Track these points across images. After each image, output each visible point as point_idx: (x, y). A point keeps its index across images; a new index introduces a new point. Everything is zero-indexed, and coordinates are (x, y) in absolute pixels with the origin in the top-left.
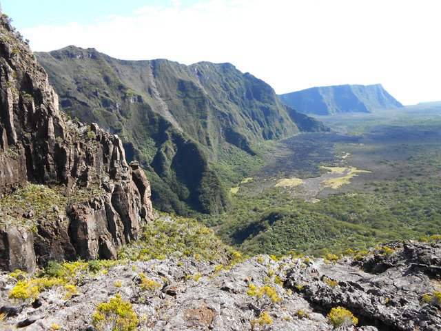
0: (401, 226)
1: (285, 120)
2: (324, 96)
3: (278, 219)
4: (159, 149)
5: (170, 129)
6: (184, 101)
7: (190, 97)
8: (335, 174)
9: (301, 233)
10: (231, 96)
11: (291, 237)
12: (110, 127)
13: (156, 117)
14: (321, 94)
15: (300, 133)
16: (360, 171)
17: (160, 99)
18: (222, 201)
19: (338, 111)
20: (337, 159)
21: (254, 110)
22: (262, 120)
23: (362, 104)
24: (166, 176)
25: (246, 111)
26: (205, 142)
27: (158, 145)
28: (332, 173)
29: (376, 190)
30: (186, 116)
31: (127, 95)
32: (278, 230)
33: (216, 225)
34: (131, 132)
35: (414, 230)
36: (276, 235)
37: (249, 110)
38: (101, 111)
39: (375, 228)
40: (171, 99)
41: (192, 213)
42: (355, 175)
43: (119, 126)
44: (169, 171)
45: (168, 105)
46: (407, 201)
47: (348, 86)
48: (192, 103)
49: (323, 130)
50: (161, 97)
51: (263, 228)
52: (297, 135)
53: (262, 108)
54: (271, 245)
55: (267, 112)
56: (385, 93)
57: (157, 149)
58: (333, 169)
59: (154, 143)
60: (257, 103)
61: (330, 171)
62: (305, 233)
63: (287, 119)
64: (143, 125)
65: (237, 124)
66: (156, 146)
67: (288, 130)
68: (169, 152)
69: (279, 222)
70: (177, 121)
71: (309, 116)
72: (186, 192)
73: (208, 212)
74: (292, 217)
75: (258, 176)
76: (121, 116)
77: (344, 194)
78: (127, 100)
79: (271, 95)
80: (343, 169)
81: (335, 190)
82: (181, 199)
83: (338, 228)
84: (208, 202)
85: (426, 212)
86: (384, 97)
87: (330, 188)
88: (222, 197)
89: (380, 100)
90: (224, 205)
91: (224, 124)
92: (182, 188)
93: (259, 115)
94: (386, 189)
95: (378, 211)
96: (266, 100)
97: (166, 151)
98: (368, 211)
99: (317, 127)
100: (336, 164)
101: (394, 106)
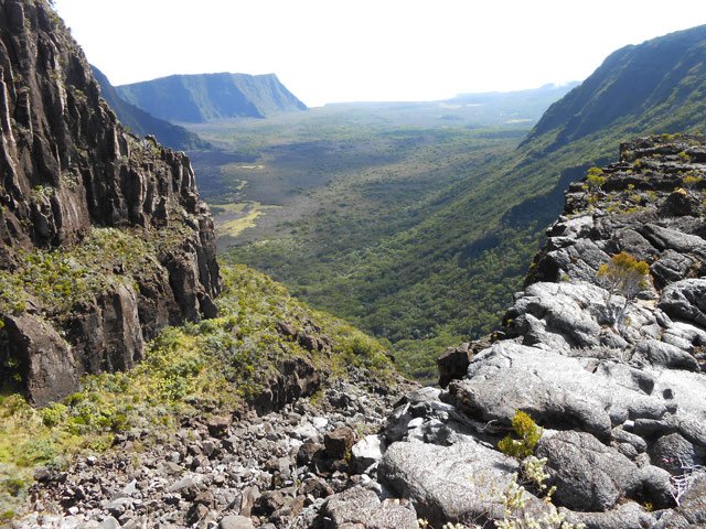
0: (335, 276)
2: (192, 91)
8: (230, 214)
14: (186, 86)
16: (266, 207)
19: (216, 116)
20: (229, 191)
23: (252, 105)
28: (226, 213)
29: (293, 232)
35: (351, 278)
39: (302, 284)
42: (260, 213)
46: (334, 242)
47: (227, 75)
49: (199, 146)
56: (282, 88)
58: (227, 208)
61: (223, 210)
77: (250, 243)
80: (242, 206)
81: (235, 239)
85: (361, 254)
86: (282, 94)
87: (228, 237)
89: (277, 99)
94: (306, 228)
95: (302, 261)
98: (289, 262)
99: (189, 143)
100: (230, 199)
101: (295, 108)
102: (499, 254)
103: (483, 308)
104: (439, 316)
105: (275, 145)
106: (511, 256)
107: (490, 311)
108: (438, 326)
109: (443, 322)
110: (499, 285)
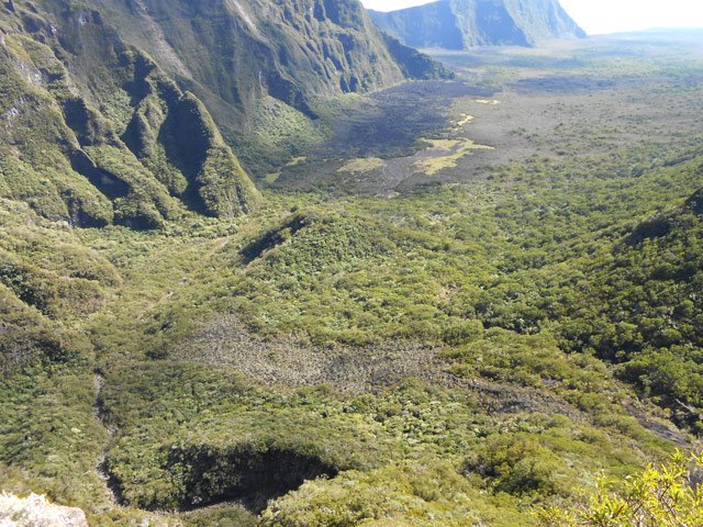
1: (380, 58)
2: (459, 16)
3: (303, 225)
4: (137, 110)
5: (153, 74)
6: (193, 23)
7: (203, 16)
8: (437, 150)
9: (334, 247)
10: (287, 14)
11: (317, 254)
12: (41, 70)
13: (129, 52)
14: (453, 12)
15: (404, 81)
16: (477, 147)
17: (147, 17)
18: (239, 197)
19: (480, 43)
20: (449, 125)
21: (328, 40)
22: (341, 57)
23: (520, 31)
24: (147, 156)
25: (312, 42)
26: (231, 95)
27: (135, 104)
28: (433, 149)
29: (490, 178)
30: (197, 51)
31: (71, 9)
32: (300, 243)
33: (224, 235)
34: (85, 78)
36: (295, 251)
37: (318, 39)
38: (22, 40)
40: (168, 19)
41: (189, 216)
42: (467, 153)
43: (58, 67)
44: (153, 147)
45: (163, 29)
48: (206, 25)
49: (442, 76)
50: (150, 13)
51: (281, 240)
52: (399, 84)
53: (342, 37)
54: (284, 267)
55: (348, 43)
57: (133, 110)
58: (436, 143)
59: (127, 99)
60: (333, 26)
61: (431, 146)
62: (340, 248)
63: (384, 56)
64: (107, 66)
65: (295, 64)
66: (132, 104)
67: (384, 76)
68: (152, 115)
69: (304, 230)
70: (181, 58)
71: (421, 51)
72: (182, 182)
73: (214, 214)
74: (325, 222)
75: (315, 153)
76: (61, 50)
77: (439, 184)
78: (71, 20)
79: (356, 14)
80: (453, 142)
81: (428, 177)
82: (173, 193)
83: (393, 239)
84: (214, 199)
85: (541, 214)
86: (559, 20)
87: (423, 174)
88: (238, 190)
89: (552, 24)
90: (242, 203)
91: (266, 65)
92: (174, 176)
93: (335, 49)
94: (505, 175)
96: (349, 22)
97: (147, 114)
99: (433, 72)
100: (445, 135)
101: (572, 35)
102: (662, 246)
103: (606, 312)
104: (552, 309)
105: (525, 78)
106: (674, 253)
107: (613, 319)
108: (546, 320)
109: (553, 317)
110: (639, 288)
